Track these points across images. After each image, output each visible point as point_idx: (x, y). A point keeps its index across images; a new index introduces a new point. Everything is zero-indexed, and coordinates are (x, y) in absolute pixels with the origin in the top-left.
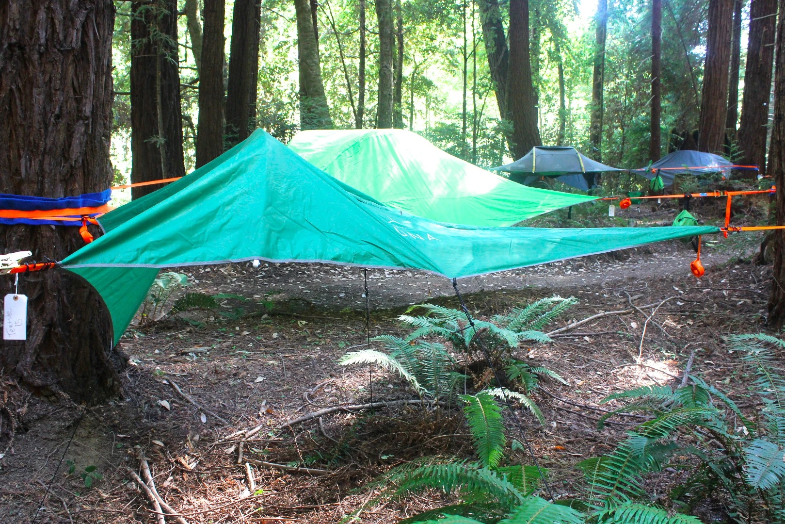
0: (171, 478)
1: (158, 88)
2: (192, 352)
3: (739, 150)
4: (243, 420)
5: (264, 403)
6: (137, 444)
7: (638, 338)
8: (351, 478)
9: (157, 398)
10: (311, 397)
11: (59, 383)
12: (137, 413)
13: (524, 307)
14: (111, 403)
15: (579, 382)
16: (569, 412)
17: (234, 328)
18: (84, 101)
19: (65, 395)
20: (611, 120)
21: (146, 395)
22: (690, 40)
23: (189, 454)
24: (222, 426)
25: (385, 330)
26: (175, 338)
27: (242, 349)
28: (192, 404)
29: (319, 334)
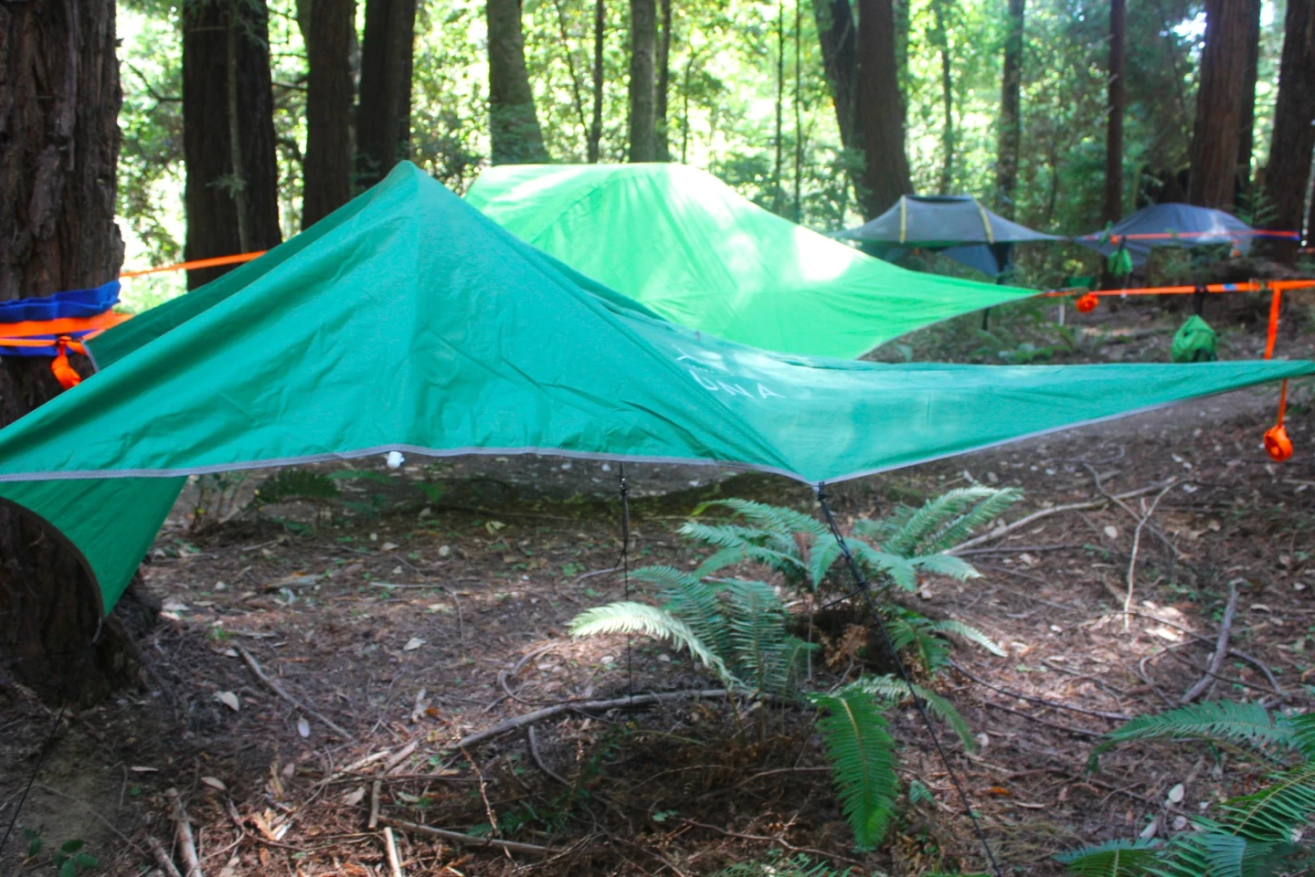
0: (235, 860)
1: (232, 90)
2: (288, 586)
4: (381, 730)
5: (421, 695)
6: (171, 785)
7: (1125, 559)
8: (594, 862)
9: (214, 686)
10: (512, 681)
11: (14, 667)
12: (172, 720)
14: (121, 702)
15: (1022, 649)
16: (1009, 712)
17: (367, 535)
18: (58, 105)
19: (27, 692)
20: (1034, 149)
21: (192, 680)
23: (272, 807)
24: (341, 743)
25: (648, 540)
26: (256, 558)
27: (382, 578)
28: (282, 699)
29: (526, 547)
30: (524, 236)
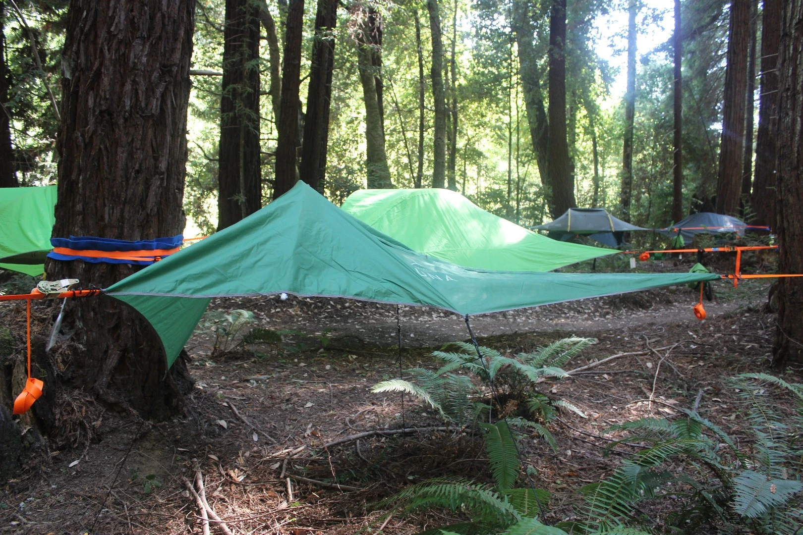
0: (220, 488)
1: (241, 155)
2: (253, 379)
3: (752, 212)
4: (290, 440)
5: (310, 426)
6: (195, 457)
7: (653, 376)
8: (379, 495)
9: (217, 418)
10: (352, 422)
11: (130, 401)
12: (197, 430)
13: (546, 346)
14: (175, 421)
15: (596, 415)
16: (584, 442)
17: (293, 359)
18: (161, 158)
19: (135, 412)
20: (639, 186)
21: (207, 415)
22: (709, 117)
23: (238, 468)
24: (271, 444)
25: (425, 365)
26: (241, 367)
27: (298, 378)
28: (247, 424)
29: (367, 367)
30: (368, 222)
